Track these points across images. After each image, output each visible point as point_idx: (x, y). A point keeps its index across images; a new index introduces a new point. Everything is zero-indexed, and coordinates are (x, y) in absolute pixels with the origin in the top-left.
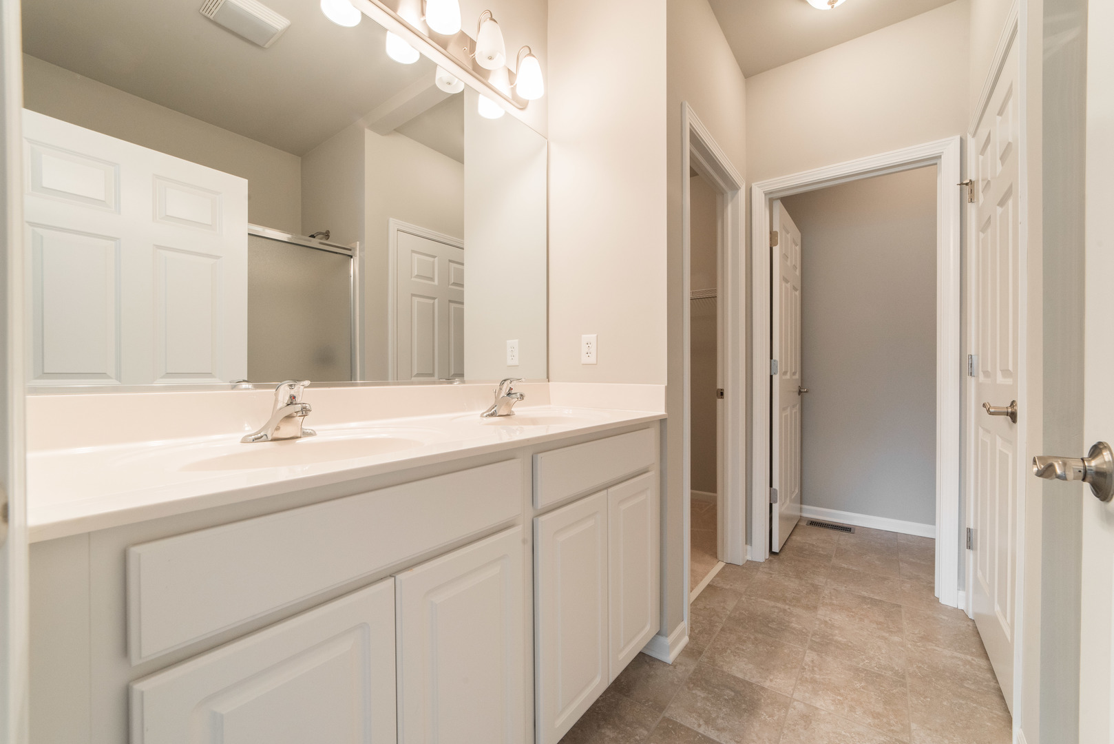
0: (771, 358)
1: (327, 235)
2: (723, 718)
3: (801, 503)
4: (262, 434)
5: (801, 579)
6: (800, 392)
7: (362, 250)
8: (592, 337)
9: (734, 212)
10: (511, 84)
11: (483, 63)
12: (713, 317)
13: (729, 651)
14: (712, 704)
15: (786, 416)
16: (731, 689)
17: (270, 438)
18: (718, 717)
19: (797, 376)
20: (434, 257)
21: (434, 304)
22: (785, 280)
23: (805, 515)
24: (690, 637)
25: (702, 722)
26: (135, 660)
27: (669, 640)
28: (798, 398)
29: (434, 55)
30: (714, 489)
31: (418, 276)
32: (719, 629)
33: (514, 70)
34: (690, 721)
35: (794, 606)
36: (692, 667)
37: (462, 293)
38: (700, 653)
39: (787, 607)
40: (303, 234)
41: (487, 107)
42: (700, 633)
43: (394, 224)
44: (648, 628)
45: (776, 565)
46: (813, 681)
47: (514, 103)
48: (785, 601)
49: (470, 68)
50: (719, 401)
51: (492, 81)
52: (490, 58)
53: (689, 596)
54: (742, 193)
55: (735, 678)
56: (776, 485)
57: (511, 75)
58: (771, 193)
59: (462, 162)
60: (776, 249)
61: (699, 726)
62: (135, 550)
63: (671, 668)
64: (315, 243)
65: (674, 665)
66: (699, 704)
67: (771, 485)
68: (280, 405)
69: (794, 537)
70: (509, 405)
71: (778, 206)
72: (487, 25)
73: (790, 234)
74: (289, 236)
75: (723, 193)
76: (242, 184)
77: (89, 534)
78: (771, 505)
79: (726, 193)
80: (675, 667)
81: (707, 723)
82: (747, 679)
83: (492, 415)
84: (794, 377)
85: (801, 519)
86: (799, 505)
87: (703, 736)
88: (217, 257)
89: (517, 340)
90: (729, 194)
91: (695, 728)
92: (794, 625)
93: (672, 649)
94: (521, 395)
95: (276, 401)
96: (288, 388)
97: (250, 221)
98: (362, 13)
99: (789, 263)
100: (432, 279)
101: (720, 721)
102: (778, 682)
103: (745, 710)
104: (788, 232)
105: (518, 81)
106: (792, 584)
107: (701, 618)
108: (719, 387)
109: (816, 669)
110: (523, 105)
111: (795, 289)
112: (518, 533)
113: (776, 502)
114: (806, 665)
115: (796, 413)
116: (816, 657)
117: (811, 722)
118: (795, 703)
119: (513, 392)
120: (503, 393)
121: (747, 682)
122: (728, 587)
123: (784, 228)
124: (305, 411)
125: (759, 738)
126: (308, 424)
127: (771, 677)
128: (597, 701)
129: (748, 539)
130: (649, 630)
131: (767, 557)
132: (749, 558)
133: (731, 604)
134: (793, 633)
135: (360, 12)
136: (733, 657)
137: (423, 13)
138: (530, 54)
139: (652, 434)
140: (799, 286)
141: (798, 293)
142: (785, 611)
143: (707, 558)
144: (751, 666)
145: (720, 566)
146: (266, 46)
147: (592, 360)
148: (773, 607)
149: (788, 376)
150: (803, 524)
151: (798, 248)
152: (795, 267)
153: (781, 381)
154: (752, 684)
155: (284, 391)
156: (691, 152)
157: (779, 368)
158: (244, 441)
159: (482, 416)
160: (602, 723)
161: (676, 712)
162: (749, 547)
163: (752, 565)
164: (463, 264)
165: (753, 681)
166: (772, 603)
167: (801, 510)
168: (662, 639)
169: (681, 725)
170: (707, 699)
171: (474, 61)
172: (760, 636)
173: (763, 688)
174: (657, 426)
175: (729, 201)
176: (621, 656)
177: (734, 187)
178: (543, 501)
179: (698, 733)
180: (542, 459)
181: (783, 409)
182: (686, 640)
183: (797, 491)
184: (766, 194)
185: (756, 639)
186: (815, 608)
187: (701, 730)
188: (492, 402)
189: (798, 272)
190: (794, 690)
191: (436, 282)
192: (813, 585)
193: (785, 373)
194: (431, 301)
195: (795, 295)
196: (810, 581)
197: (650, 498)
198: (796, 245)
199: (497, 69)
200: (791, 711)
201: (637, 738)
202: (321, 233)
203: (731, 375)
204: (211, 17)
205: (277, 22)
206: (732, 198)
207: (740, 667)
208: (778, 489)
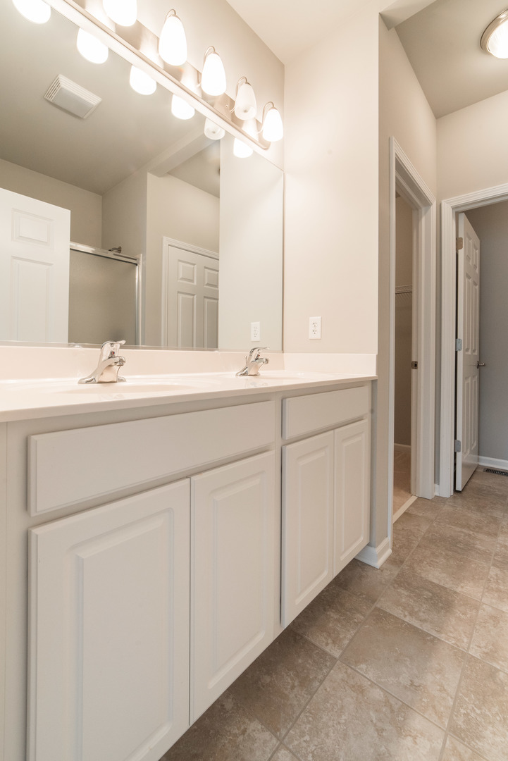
0: (456, 337)
1: (119, 250)
2: (424, 612)
3: (479, 455)
4: (92, 378)
5: (481, 512)
6: (478, 366)
7: (144, 260)
8: (317, 319)
9: (426, 224)
10: (259, 131)
11: (239, 115)
12: (410, 308)
13: (425, 562)
14: (414, 600)
15: (468, 384)
16: (429, 591)
17: (97, 381)
18: (419, 610)
19: (476, 353)
20: (194, 265)
21: (193, 299)
22: (468, 276)
23: (481, 464)
24: (393, 549)
25: (406, 613)
26: (33, 514)
27: (377, 550)
28: (477, 370)
29: (205, 111)
30: (409, 443)
31: (182, 279)
32: (416, 546)
33: (260, 121)
34: (397, 612)
35: (478, 532)
36: (396, 572)
37: (218, 291)
38: (402, 562)
39: (471, 533)
40: (103, 247)
41: (241, 149)
42: (401, 547)
43: (166, 240)
44: (362, 538)
45: (459, 501)
46: (498, 590)
47: (260, 144)
48: (469, 527)
49: (229, 119)
50: (414, 371)
51: (244, 128)
52: (245, 111)
53: (392, 517)
54: (434, 208)
55: (431, 582)
56: (459, 438)
57: (259, 124)
58: (457, 207)
59: (219, 197)
60: (461, 252)
61: (405, 616)
62: (34, 438)
63: (379, 571)
64: (111, 254)
65: (381, 569)
66: (403, 600)
67: (455, 438)
68: (105, 357)
69: (473, 480)
70: (257, 368)
71: (463, 217)
72: (244, 88)
73: (472, 240)
74: (94, 249)
75: (417, 209)
76: (66, 214)
77: (7, 423)
78: (455, 454)
79: (421, 209)
80: (382, 571)
81: (411, 614)
82: (442, 584)
83: (244, 374)
84: (474, 354)
85: (478, 467)
86: (477, 456)
87: (409, 624)
88: (50, 265)
89: (259, 323)
90: (423, 209)
91: (402, 617)
92: (478, 546)
93: (380, 557)
94: (267, 360)
95: (102, 355)
96: (109, 346)
97: (72, 240)
98: (157, 83)
99: (471, 263)
100: (192, 281)
101: (421, 614)
102: (468, 589)
103: (442, 608)
104: (470, 239)
105: (264, 128)
106: (475, 516)
107: (400, 537)
108: (414, 359)
109: (500, 581)
110: (266, 146)
111: (475, 284)
112: (271, 457)
113: (459, 451)
114: (491, 577)
115: (475, 382)
116: (499, 572)
117: (499, 622)
118: (484, 606)
119: (260, 357)
120: (253, 359)
121: (442, 587)
122: (421, 515)
123: (467, 235)
124: (121, 362)
125: (455, 630)
126: (122, 372)
127: (462, 585)
128: (323, 591)
129: (437, 479)
130: (362, 540)
131: (452, 494)
132: (437, 494)
133: (424, 528)
134: (477, 553)
135: (155, 83)
136: (428, 567)
137: (199, 82)
138: (273, 108)
139: (366, 390)
140: (478, 281)
141: (477, 287)
142: (469, 535)
143: (402, 492)
144: (444, 575)
145: (412, 499)
146: (85, 117)
147: (318, 336)
148: (460, 532)
149: (469, 353)
150: (480, 470)
151: (478, 252)
152: (475, 266)
153: (464, 355)
154: (446, 588)
155: (107, 348)
156: (396, 178)
157: (462, 346)
158: (80, 382)
159: (237, 375)
160: (328, 607)
161: (384, 604)
162: (437, 486)
163: (439, 500)
164: (218, 271)
165: (447, 586)
166: (458, 529)
167: (478, 460)
168: (371, 549)
169: (391, 615)
170: (410, 597)
171: (233, 114)
172: (450, 553)
173: (455, 592)
174: (370, 384)
175: (423, 214)
176: (342, 558)
177: (427, 203)
178: (290, 434)
179: (404, 622)
180: (290, 403)
181: (465, 378)
182: (389, 552)
183: (475, 444)
184: (453, 209)
185: (447, 555)
186: (496, 535)
187: (407, 619)
188: (244, 366)
189: (477, 271)
190: (482, 596)
191: (195, 283)
192: (492, 517)
193: (467, 350)
194: (191, 297)
195: (476, 289)
196: (489, 514)
197: (364, 439)
198: (476, 249)
199: (248, 119)
200: (480, 612)
201: (356, 620)
202: (115, 249)
203: (423, 351)
204: (51, 100)
205: (92, 99)
206: (426, 213)
207: (436, 575)
208: (461, 441)
